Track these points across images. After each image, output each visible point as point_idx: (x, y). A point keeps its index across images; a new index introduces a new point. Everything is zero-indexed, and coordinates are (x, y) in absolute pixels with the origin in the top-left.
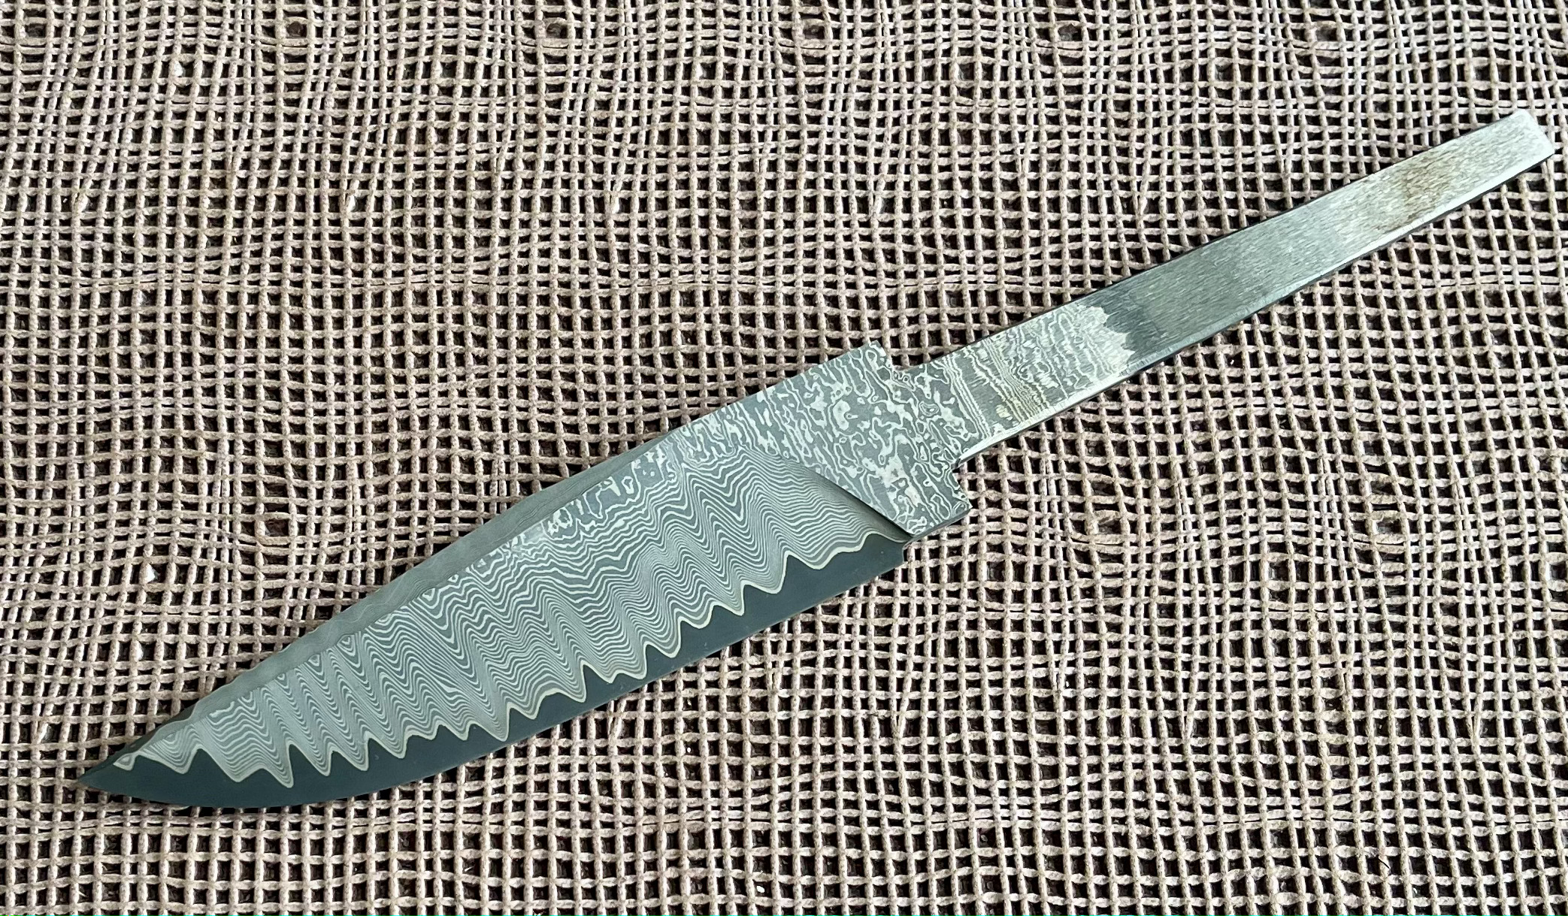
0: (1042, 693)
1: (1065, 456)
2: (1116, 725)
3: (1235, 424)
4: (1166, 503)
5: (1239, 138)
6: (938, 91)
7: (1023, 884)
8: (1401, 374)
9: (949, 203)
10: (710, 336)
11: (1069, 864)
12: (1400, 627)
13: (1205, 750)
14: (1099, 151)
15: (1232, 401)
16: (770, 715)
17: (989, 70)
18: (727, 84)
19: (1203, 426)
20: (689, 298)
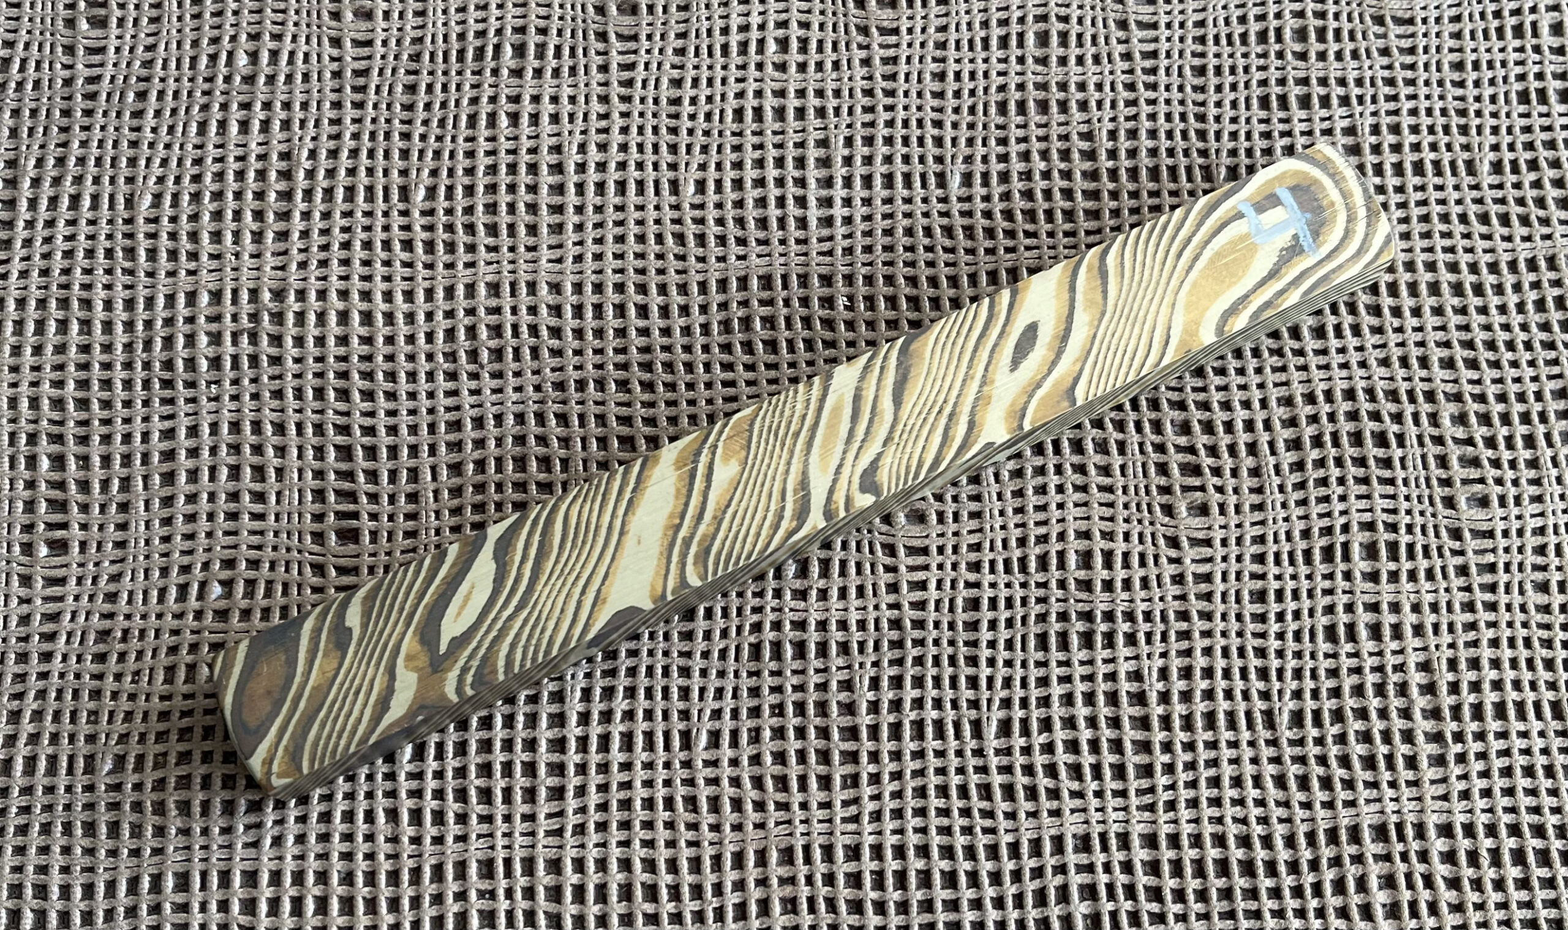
0: (1134, 687)
1: (1151, 437)
2: (1210, 719)
3: (1321, 398)
4: (1254, 482)
5: (1315, 100)
6: (1013, 59)
7: (1120, 891)
8: (1485, 342)
9: (1027, 176)
10: (788, 320)
11: (1166, 868)
12: (1492, 607)
13: (1301, 742)
14: (1177, 117)
15: (1316, 374)
16: (858, 720)
17: (1064, 36)
18: (800, 58)
19: (1288, 402)
20: (767, 281)
